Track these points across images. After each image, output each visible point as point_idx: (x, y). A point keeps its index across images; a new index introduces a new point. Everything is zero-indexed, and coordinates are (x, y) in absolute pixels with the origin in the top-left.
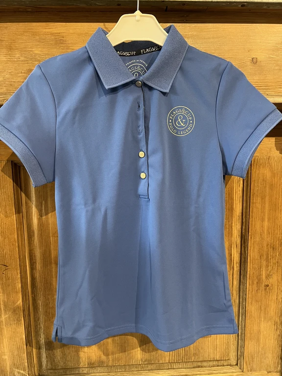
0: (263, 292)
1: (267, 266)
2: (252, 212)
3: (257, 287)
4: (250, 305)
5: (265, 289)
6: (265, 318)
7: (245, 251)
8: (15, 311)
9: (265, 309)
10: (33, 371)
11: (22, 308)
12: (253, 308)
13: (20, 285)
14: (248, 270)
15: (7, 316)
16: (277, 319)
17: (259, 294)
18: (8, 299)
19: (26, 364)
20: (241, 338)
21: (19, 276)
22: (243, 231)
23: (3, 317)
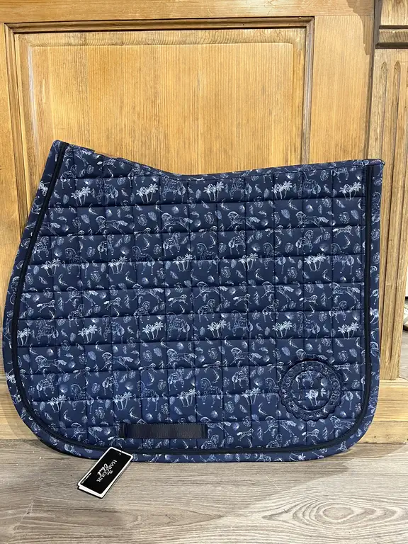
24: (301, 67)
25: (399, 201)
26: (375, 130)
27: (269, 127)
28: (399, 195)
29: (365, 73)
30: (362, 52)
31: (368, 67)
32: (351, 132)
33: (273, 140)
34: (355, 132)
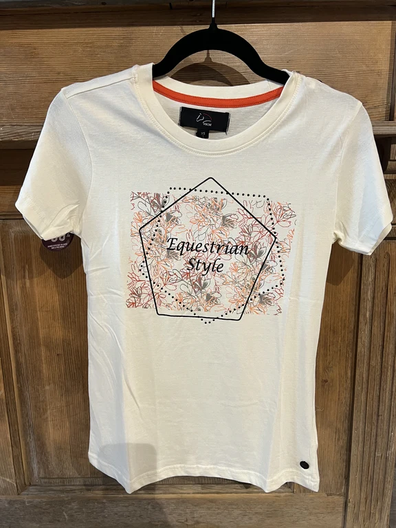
0: (320, 390)
1: (325, 356)
5: (323, 386)
10: (22, 479)
11: (4, 401)
19: (13, 471)
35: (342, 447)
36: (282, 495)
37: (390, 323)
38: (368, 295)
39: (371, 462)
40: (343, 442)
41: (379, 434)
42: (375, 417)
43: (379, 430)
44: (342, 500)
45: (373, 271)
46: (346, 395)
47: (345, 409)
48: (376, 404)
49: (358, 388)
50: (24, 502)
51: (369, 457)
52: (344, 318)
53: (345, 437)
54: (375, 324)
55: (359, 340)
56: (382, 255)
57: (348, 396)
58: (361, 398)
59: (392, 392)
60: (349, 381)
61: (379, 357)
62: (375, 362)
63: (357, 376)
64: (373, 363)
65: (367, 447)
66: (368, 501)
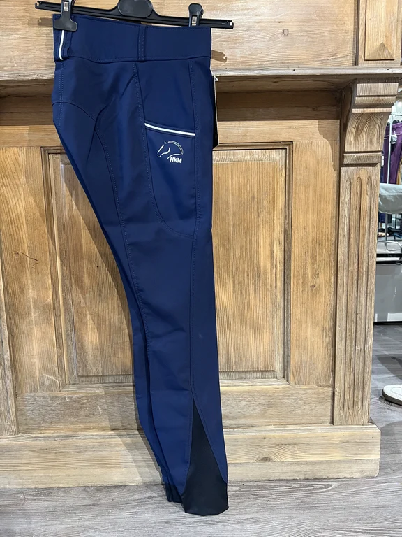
0: (309, 294)
1: (313, 264)
2: (295, 204)
3: (302, 287)
4: (295, 307)
5: (312, 290)
6: (312, 323)
7: (288, 248)
8: (45, 309)
9: (312, 313)
10: (63, 378)
11: (52, 307)
12: (299, 311)
13: (50, 281)
14: (292, 268)
15: (37, 314)
16: (325, 324)
17: (305, 296)
18: (38, 296)
19: (56, 369)
20: (287, 345)
21: (49, 271)
22: (286, 226)
23: (33, 316)
24: (283, 179)
25: (364, 283)
26: (343, 229)
27: (259, 226)
28: (364, 278)
29: (334, 185)
30: (331, 168)
31: (336, 180)
32: (324, 230)
33: (262, 236)
34: (327, 229)
35: (329, 343)
36: (281, 387)
37: (363, 235)
38: (345, 212)
39: (353, 356)
40: (329, 339)
41: (358, 330)
42: (354, 316)
43: (358, 326)
44: (330, 390)
45: (349, 192)
46: (330, 298)
47: (330, 310)
48: (354, 304)
49: (340, 291)
50: (65, 398)
51: (351, 351)
52: (327, 232)
53: (330, 334)
54: (352, 236)
55: (339, 249)
56: (355, 180)
57: (332, 298)
58: (342, 299)
59: (367, 293)
60: (332, 287)
61: (356, 264)
62: (353, 268)
63: (339, 280)
64: (351, 269)
65: (348, 341)
66: (351, 390)
